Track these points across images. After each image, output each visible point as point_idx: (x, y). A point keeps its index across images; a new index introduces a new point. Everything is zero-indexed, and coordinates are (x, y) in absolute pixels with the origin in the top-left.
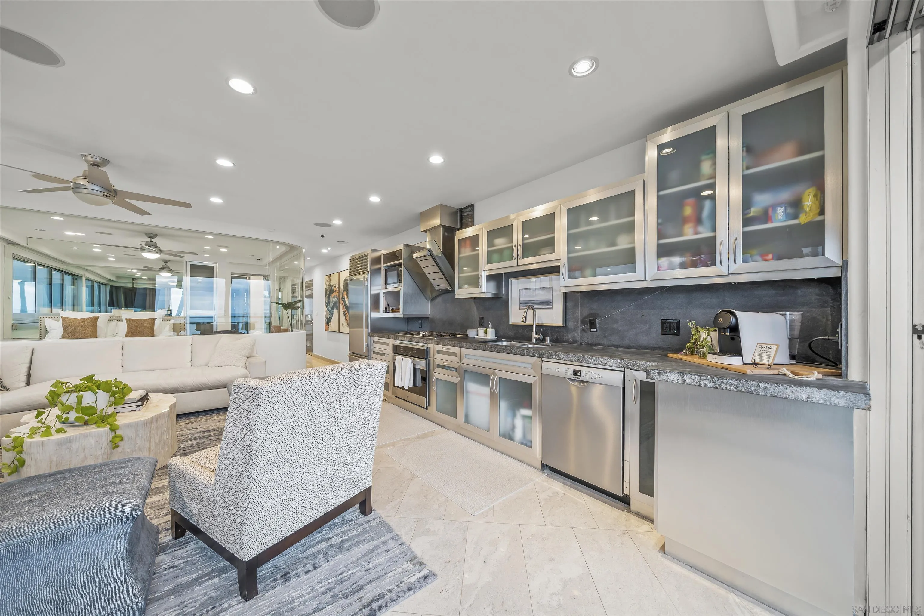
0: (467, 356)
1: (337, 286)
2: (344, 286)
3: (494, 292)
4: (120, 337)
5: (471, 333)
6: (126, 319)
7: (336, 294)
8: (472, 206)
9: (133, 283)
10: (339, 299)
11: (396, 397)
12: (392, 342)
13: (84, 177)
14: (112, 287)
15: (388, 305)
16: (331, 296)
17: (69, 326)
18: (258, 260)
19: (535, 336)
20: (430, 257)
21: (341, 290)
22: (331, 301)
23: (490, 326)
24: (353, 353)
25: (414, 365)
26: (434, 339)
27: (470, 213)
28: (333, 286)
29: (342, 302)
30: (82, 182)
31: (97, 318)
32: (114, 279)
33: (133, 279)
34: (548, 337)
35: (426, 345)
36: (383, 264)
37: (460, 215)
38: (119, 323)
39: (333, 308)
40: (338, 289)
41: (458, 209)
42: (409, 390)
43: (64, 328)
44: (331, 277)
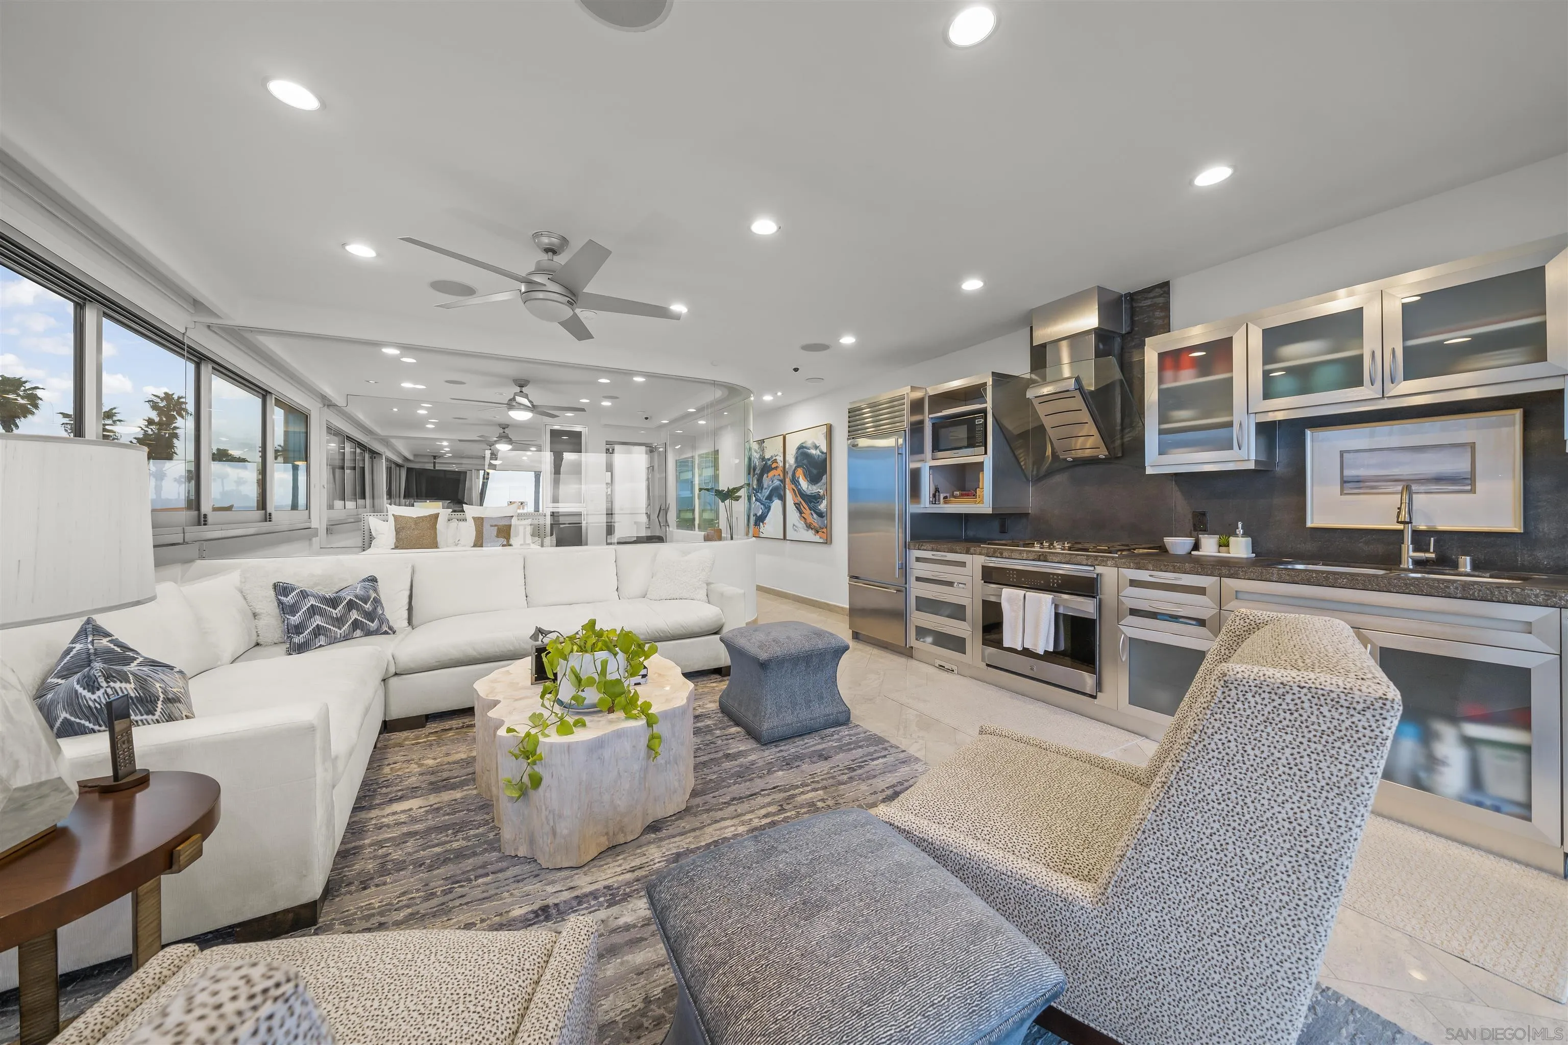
0: (1240, 595)
1: (780, 459)
2: (796, 458)
3: (1263, 458)
4: (464, 546)
5: (1179, 544)
6: (474, 518)
7: (775, 474)
8: (1164, 287)
9: (434, 463)
10: (783, 481)
11: (988, 665)
12: (976, 562)
13: (540, 270)
14: (409, 470)
15: (937, 490)
16: (765, 476)
17: (403, 528)
18: (647, 418)
19: (1411, 554)
20: (1077, 393)
21: (790, 466)
22: (765, 486)
23: (1240, 531)
24: (857, 578)
25: (1056, 607)
26: (1113, 558)
27: (1161, 300)
28: (769, 459)
29: (793, 487)
30: (538, 279)
31: (436, 516)
32: (411, 458)
33: (435, 457)
34: (1468, 558)
35: (1092, 568)
36: (929, 414)
37: (1129, 306)
38: (462, 524)
39: (770, 498)
40: (781, 464)
41: (1122, 296)
42: (1047, 657)
43: (398, 531)
44: (764, 445)
